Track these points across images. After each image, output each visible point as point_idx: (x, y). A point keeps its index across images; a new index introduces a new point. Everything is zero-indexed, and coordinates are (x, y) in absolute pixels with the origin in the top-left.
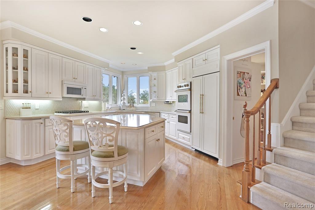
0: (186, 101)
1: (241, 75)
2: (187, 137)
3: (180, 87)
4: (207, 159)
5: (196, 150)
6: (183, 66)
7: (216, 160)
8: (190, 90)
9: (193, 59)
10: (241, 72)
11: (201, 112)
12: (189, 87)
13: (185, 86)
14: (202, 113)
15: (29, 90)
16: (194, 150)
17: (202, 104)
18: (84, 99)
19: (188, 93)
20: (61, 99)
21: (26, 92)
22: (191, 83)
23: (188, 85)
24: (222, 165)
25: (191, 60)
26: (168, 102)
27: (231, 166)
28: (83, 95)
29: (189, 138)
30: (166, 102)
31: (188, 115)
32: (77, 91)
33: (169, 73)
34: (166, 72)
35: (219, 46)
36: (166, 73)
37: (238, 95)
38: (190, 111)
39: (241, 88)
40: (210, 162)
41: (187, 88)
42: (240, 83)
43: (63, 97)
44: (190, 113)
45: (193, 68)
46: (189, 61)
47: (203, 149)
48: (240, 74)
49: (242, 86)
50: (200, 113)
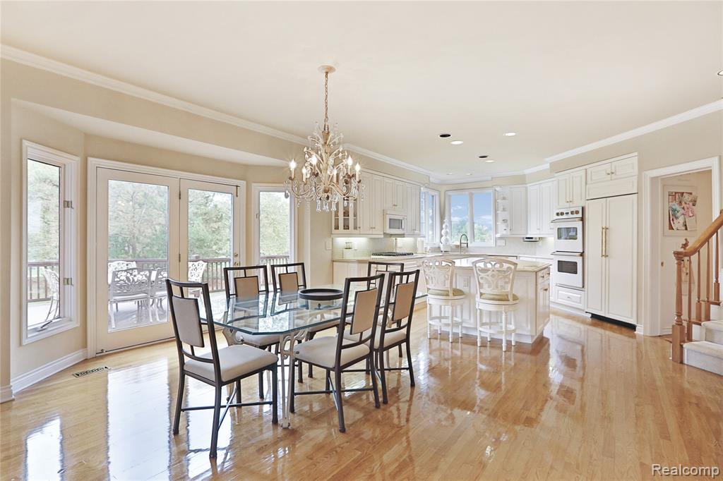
0: (574, 238)
1: (677, 197)
2: (576, 295)
3: (562, 214)
4: (616, 327)
5: (594, 316)
6: (566, 179)
7: (633, 327)
8: (582, 219)
9: (586, 169)
10: (676, 193)
11: (604, 254)
12: (580, 215)
13: (572, 213)
14: (606, 256)
15: (358, 226)
16: (590, 315)
17: (605, 242)
18: (402, 235)
19: (579, 225)
20: (382, 236)
21: (355, 228)
22: (583, 209)
23: (577, 212)
24: (642, 333)
25: (584, 171)
26: (532, 238)
27: (660, 336)
28: (403, 230)
29: (580, 298)
30: (527, 238)
31: (579, 260)
32: (396, 223)
33: (533, 188)
34: (528, 185)
35: (636, 154)
36: (526, 188)
37: (671, 228)
38: (582, 254)
39: (677, 218)
40: (621, 334)
41: (575, 216)
42: (674, 210)
43: (384, 233)
44: (581, 257)
45: (586, 184)
46: (579, 173)
47: (608, 313)
48: (675, 195)
49: (678, 214)
50: (602, 256)
